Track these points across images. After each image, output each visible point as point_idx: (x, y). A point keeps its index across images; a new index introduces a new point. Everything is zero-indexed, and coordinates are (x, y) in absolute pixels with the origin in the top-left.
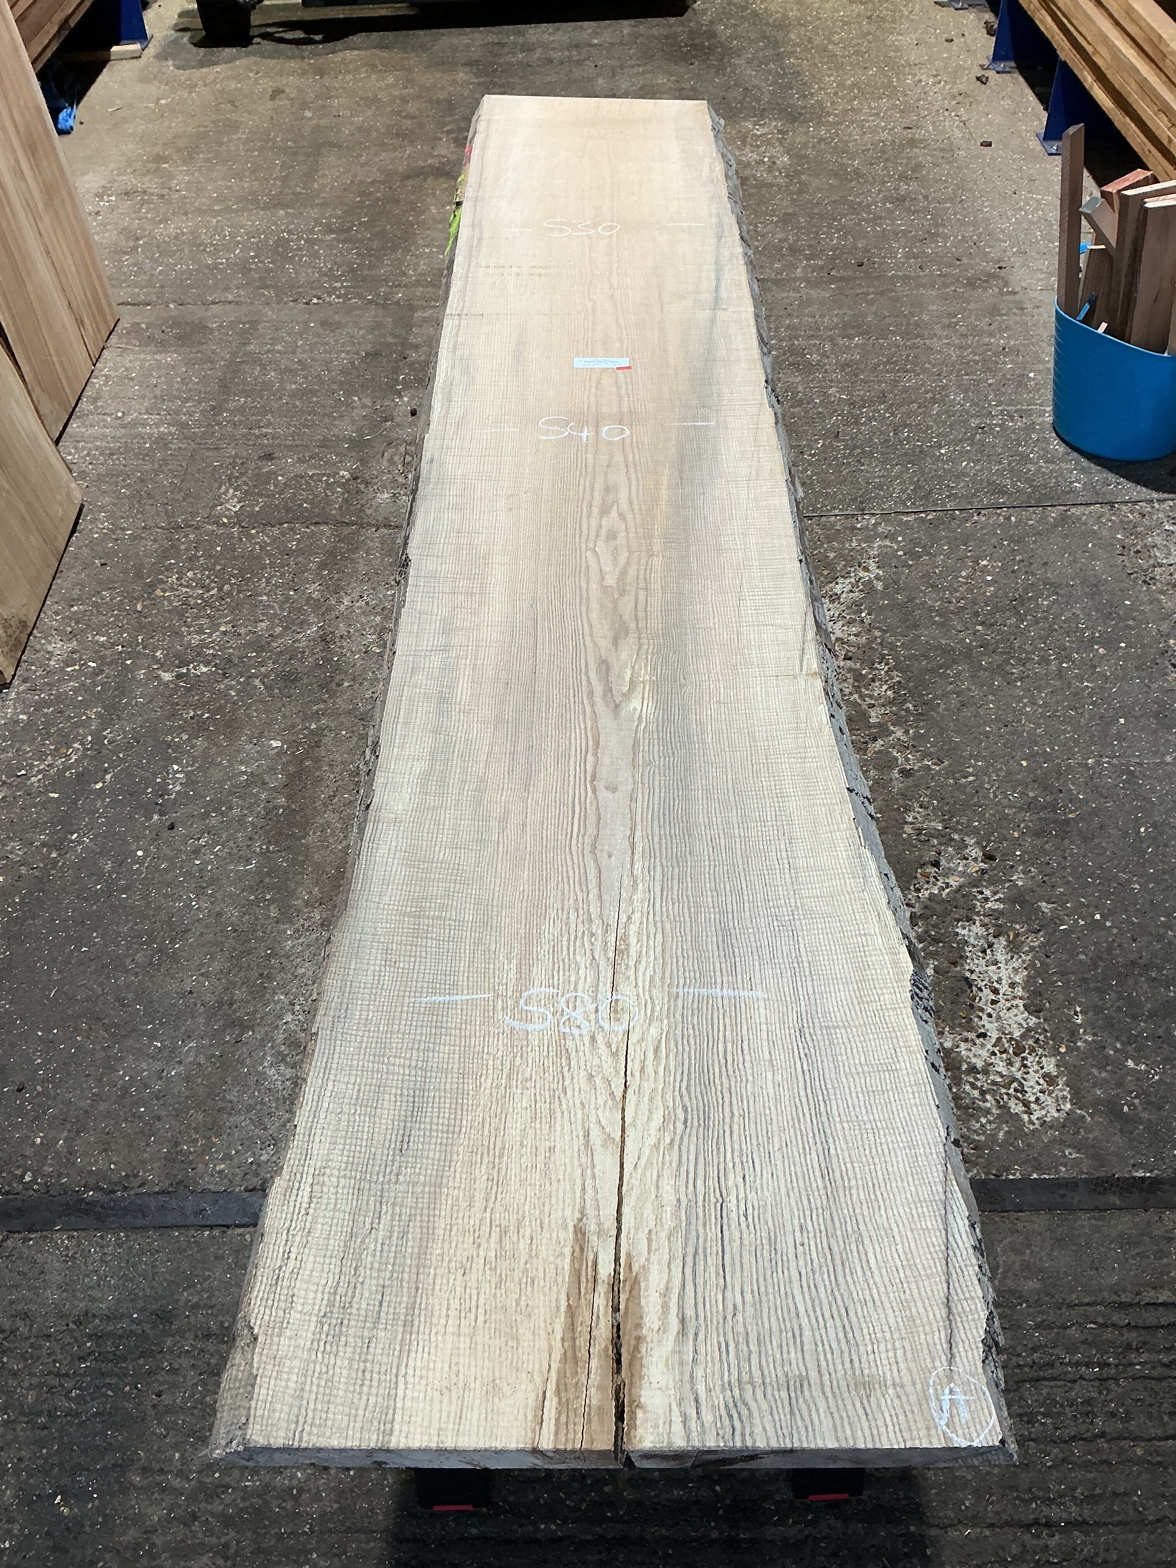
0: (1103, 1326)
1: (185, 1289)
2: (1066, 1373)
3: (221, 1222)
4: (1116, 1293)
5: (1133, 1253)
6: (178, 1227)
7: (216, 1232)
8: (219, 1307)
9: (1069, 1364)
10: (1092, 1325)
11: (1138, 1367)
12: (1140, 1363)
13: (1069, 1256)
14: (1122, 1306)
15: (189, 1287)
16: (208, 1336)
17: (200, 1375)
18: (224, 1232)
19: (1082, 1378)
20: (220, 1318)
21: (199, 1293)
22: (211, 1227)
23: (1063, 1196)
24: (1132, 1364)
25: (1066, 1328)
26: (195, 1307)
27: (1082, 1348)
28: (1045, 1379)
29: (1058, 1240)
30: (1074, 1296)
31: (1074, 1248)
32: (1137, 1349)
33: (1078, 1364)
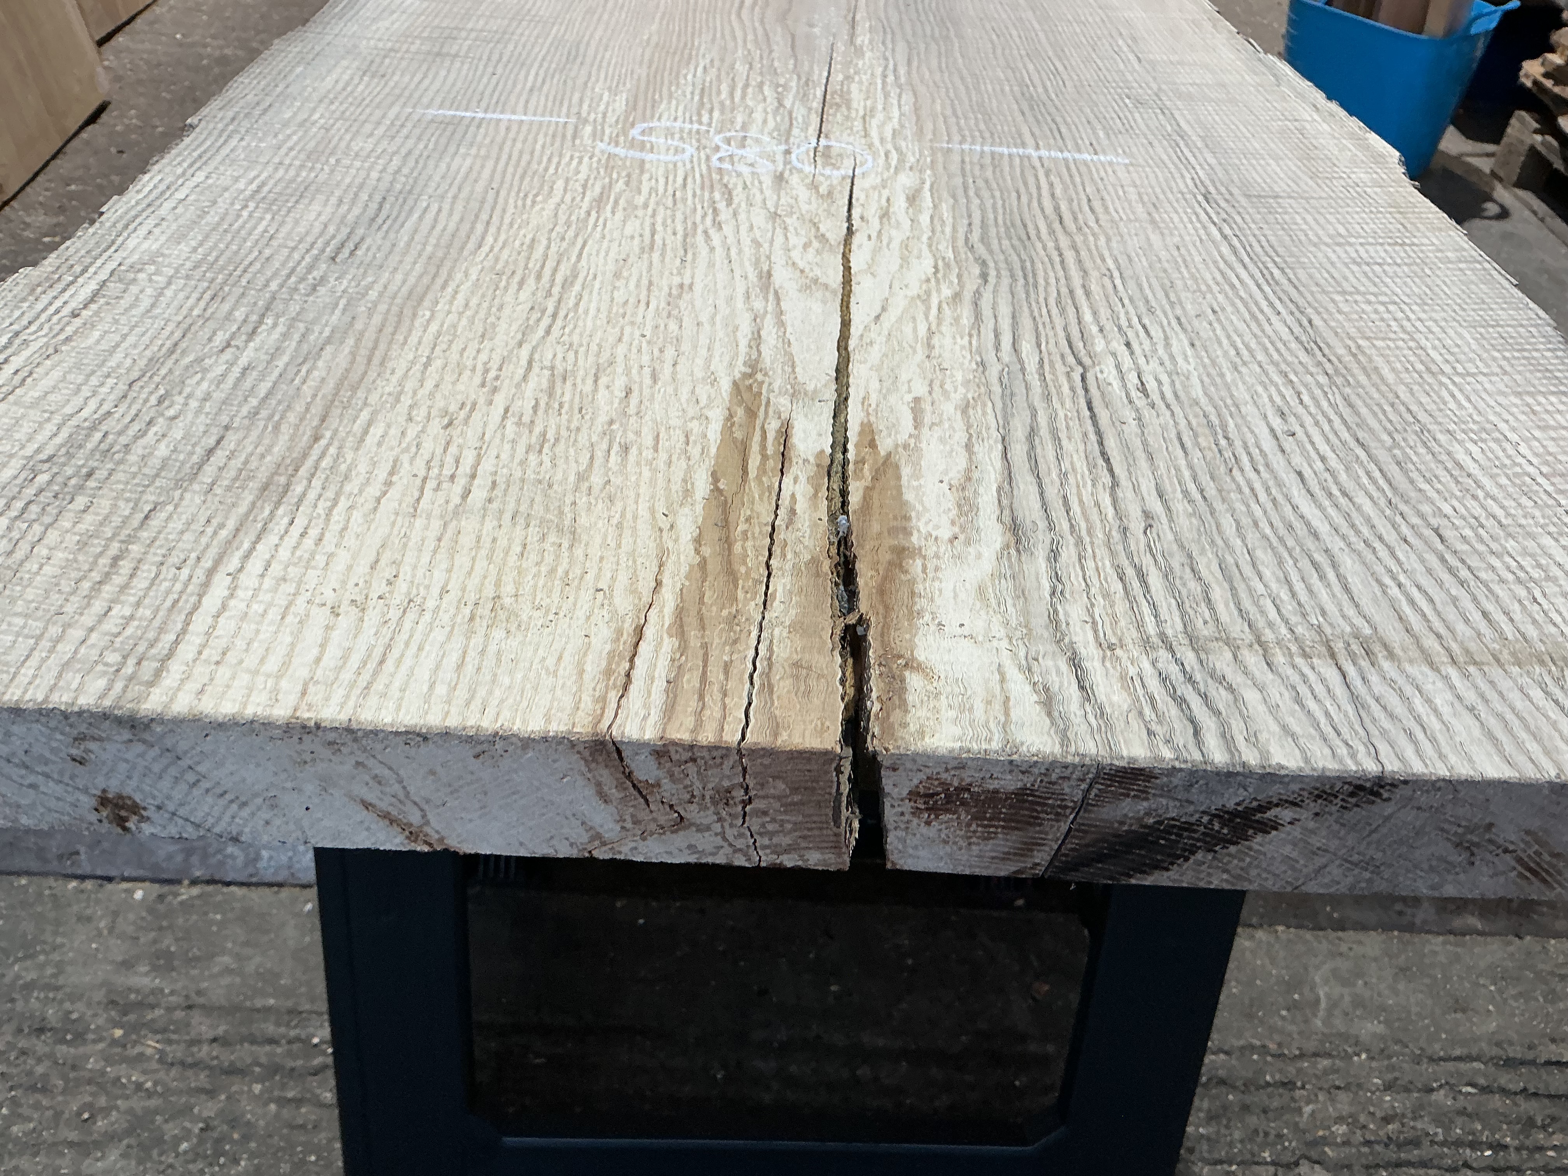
0: (1486, 1090)
1: (17, 960)
2: (1442, 1156)
3: (99, 872)
4: (1498, 1044)
5: (1513, 992)
6: (28, 873)
7: (89, 885)
8: (68, 990)
9: (1443, 1144)
10: (1469, 1089)
11: (1551, 1153)
12: (1554, 1148)
13: (1421, 992)
14: (1510, 1063)
15: (25, 958)
16: (41, 1030)
17: (12, 1088)
18: (101, 886)
19: (1466, 1165)
20: (67, 1005)
21: (42, 967)
22: (82, 878)
23: (1400, 913)
24: (1541, 1149)
25: (1432, 1090)
26: (29, 987)
27: (1459, 1120)
28: (1409, 1164)
29: (1401, 969)
30: (1437, 1046)
31: (1427, 981)
32: (1544, 1127)
33: (1458, 1143)
